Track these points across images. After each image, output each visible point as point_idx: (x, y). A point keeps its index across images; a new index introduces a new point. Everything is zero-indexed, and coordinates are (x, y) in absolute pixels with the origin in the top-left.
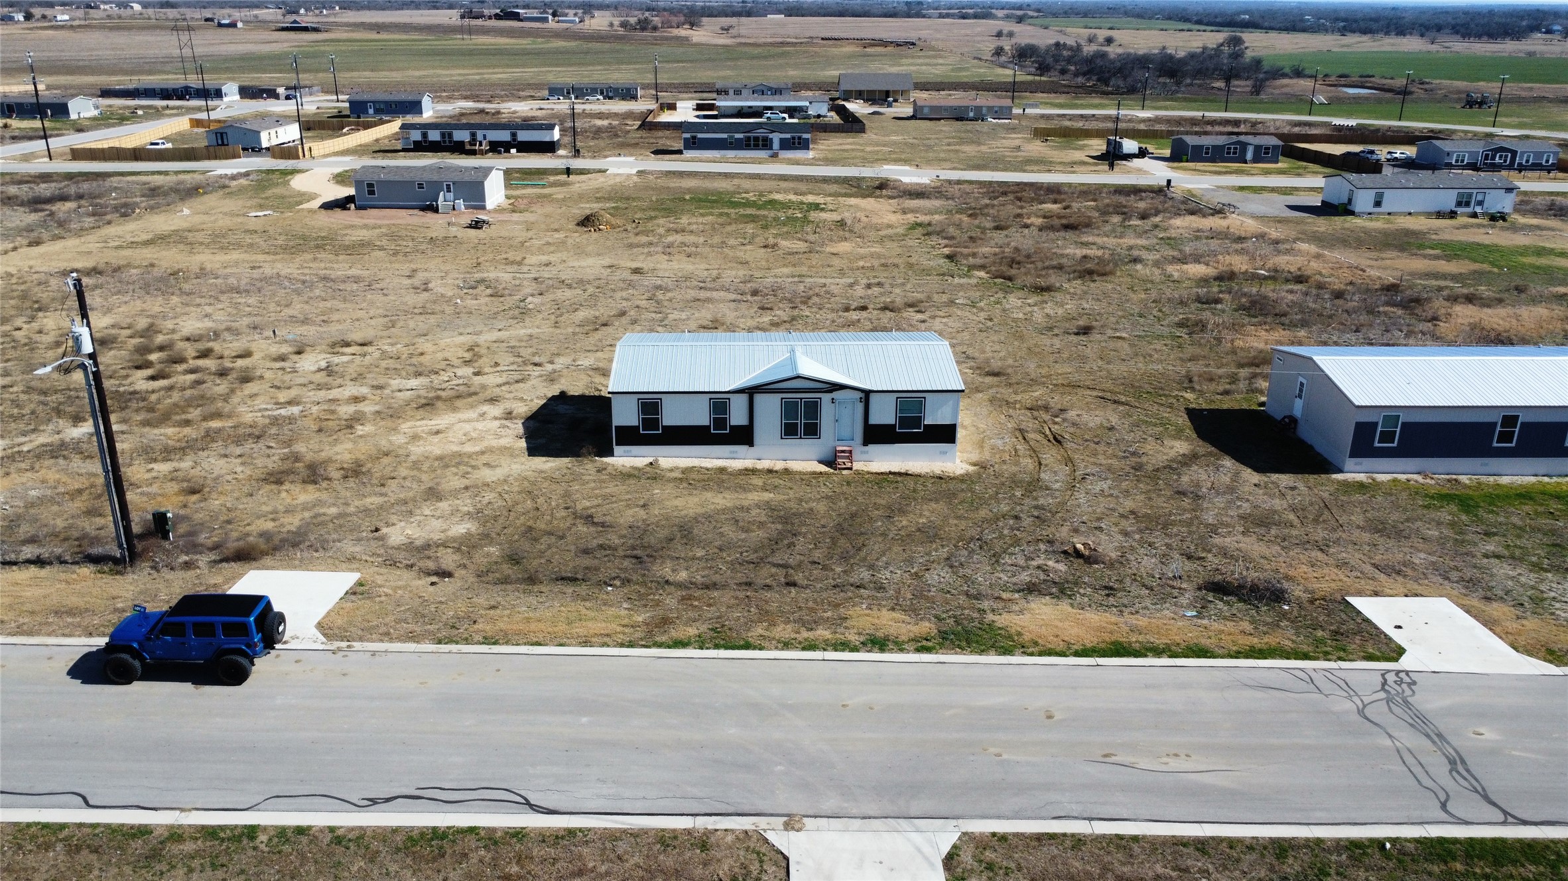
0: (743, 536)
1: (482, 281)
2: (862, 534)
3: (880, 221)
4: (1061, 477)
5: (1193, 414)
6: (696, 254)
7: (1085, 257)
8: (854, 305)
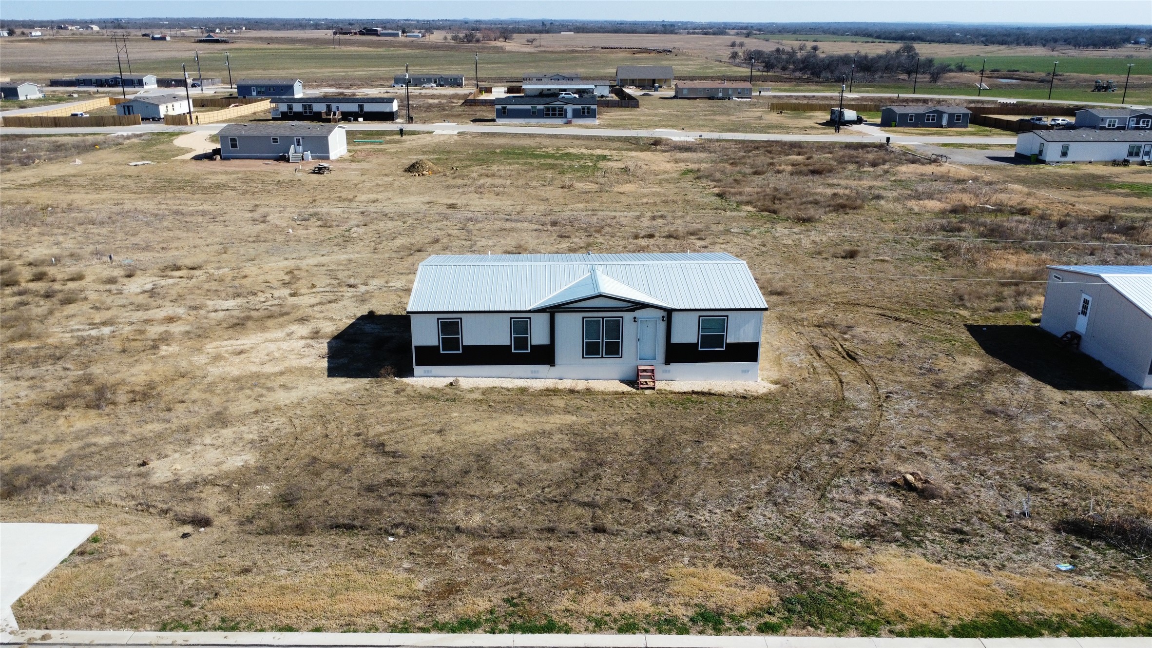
0: (545, 466)
1: (316, 214)
2: (672, 462)
3: (657, 169)
4: (865, 395)
5: (974, 330)
6: (504, 193)
7: (835, 195)
8: (643, 233)
